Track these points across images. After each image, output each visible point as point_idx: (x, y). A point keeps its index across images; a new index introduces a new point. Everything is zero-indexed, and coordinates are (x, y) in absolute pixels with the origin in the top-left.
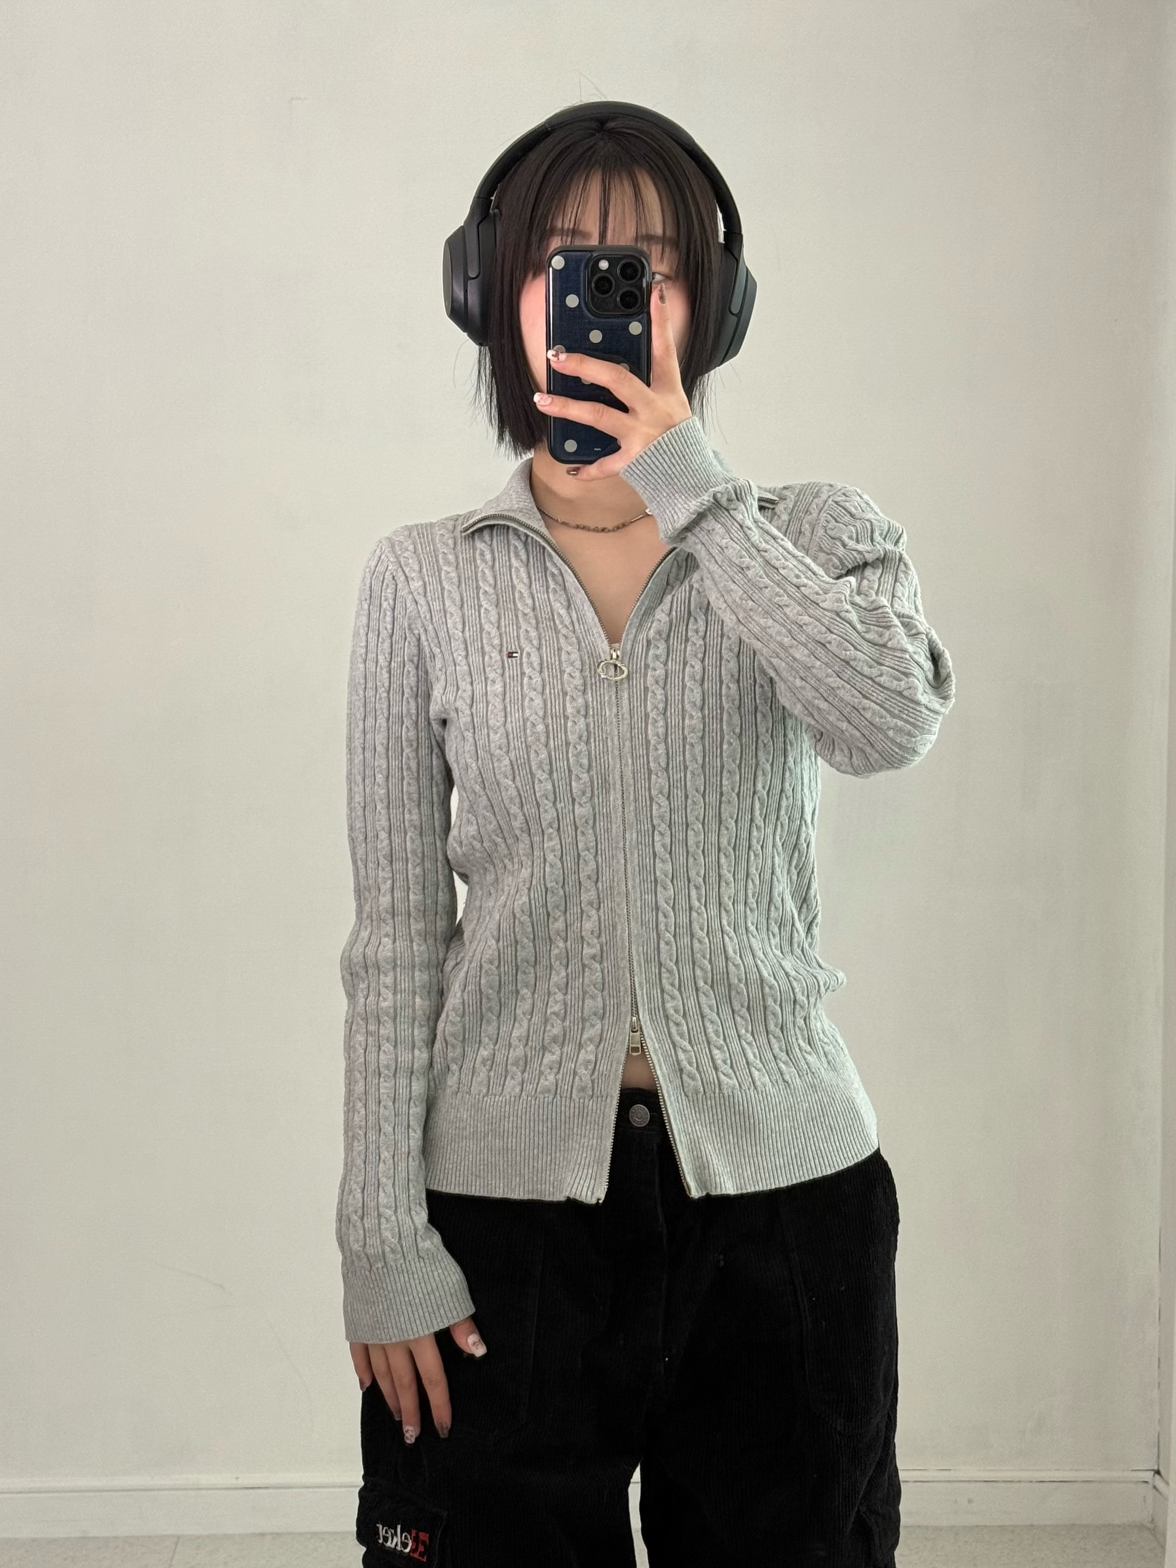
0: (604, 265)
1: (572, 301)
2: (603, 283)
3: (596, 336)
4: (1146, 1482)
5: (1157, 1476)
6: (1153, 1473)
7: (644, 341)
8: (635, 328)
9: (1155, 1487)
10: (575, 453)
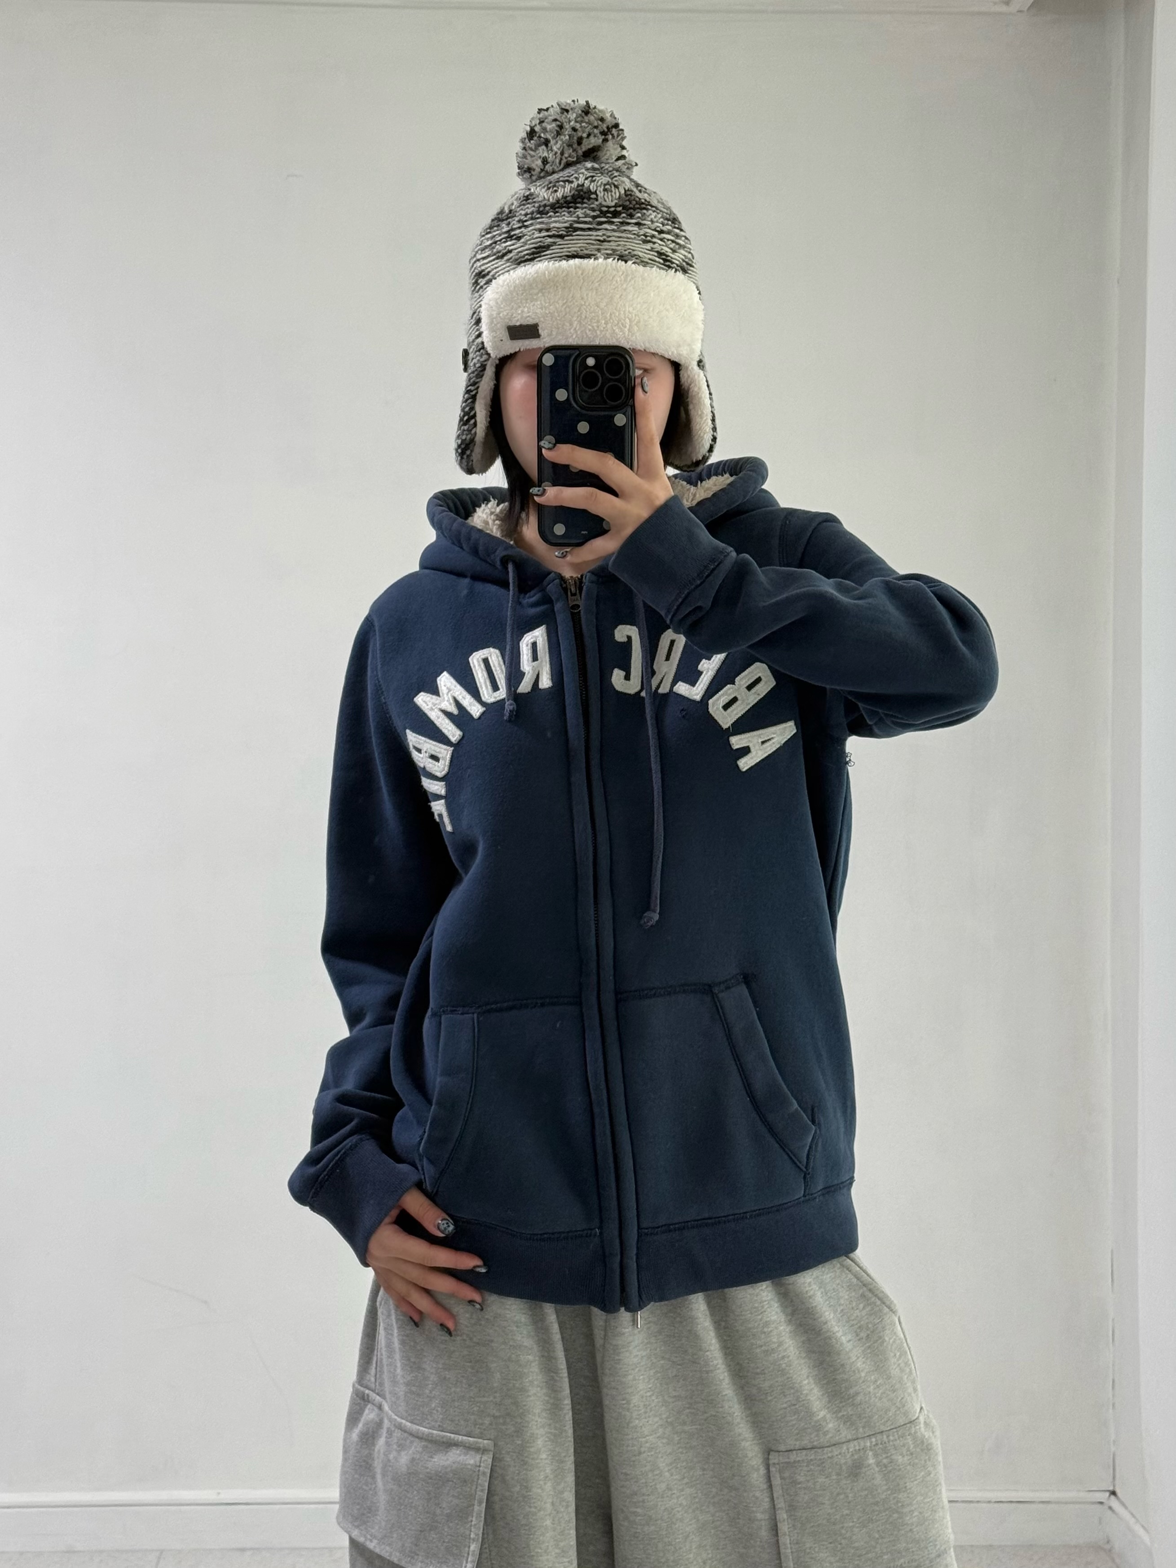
0: (591, 362)
1: (561, 395)
2: (589, 378)
3: (583, 427)
4: (1101, 1503)
5: (1113, 1497)
6: (1107, 1494)
7: (628, 431)
8: (620, 420)
9: (1110, 1508)
10: (563, 536)
